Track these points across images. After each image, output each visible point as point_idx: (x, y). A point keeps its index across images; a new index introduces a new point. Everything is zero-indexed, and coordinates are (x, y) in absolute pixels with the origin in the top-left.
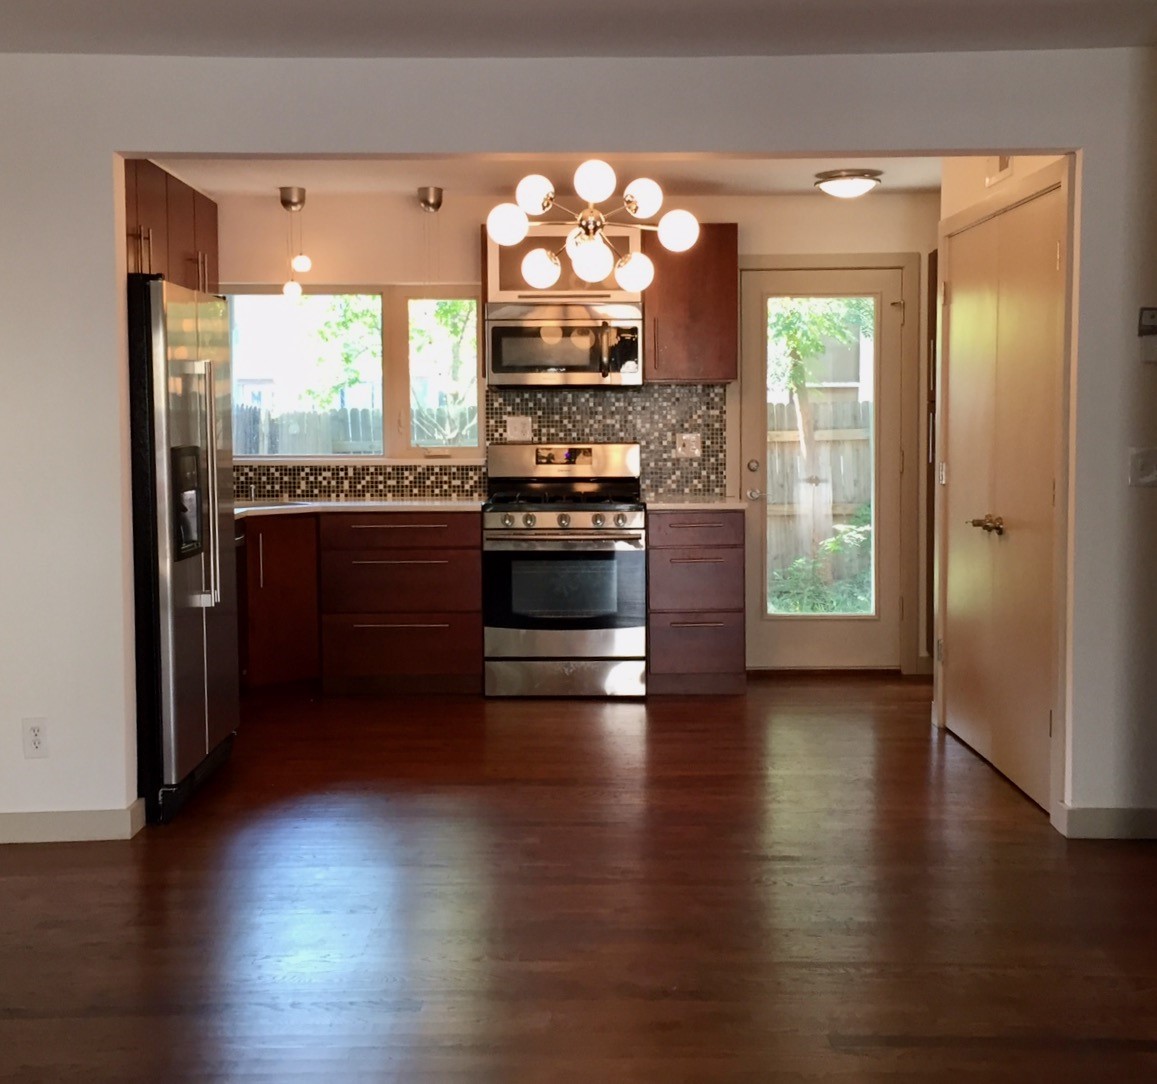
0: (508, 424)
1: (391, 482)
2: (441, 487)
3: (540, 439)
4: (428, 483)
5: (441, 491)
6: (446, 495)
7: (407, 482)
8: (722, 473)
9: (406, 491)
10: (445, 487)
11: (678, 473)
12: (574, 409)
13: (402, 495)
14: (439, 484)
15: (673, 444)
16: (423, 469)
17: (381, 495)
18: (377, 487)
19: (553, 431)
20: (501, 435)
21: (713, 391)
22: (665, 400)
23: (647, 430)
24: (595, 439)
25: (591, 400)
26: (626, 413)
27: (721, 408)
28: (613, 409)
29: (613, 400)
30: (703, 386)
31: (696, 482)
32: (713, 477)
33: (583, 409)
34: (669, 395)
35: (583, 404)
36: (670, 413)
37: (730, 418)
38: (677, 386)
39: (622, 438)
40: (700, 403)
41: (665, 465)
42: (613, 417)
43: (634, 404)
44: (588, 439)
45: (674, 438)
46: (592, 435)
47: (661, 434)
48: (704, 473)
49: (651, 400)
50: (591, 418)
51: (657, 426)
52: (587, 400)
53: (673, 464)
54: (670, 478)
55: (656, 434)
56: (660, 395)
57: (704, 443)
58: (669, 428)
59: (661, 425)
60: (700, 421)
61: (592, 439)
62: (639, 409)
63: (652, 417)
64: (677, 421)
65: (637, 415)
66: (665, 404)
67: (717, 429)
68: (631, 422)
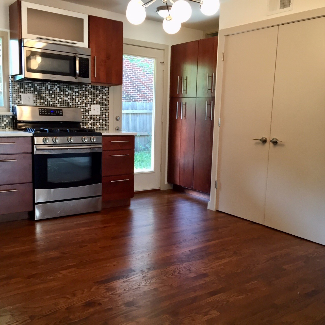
0: (22, 97)
3: (37, 104)
8: (107, 121)
11: (92, 121)
12: (51, 92)
15: (90, 109)
19: (42, 101)
20: (19, 102)
21: (104, 89)
22: (87, 91)
23: (80, 103)
24: (60, 106)
25: (58, 89)
26: (72, 95)
27: (107, 96)
28: (67, 93)
29: (67, 89)
30: (101, 87)
31: (98, 124)
32: (104, 123)
33: (54, 92)
34: (88, 89)
35: (55, 90)
36: (89, 96)
37: (110, 100)
38: (92, 86)
39: (71, 106)
40: (99, 94)
41: (87, 117)
42: (67, 97)
43: (75, 92)
44: (57, 105)
45: (90, 107)
46: (58, 104)
47: (85, 105)
48: (101, 121)
49: (82, 91)
50: (58, 96)
51: (84, 101)
52: (56, 89)
53: (90, 117)
54: (89, 122)
55: (84, 105)
56: (85, 89)
57: (101, 109)
58: (89, 102)
59: (85, 101)
60: (99, 100)
61: (58, 105)
62: (77, 94)
63: (82, 98)
64: (92, 100)
65: (77, 97)
66: (87, 93)
67: (105, 104)
68: (74, 99)
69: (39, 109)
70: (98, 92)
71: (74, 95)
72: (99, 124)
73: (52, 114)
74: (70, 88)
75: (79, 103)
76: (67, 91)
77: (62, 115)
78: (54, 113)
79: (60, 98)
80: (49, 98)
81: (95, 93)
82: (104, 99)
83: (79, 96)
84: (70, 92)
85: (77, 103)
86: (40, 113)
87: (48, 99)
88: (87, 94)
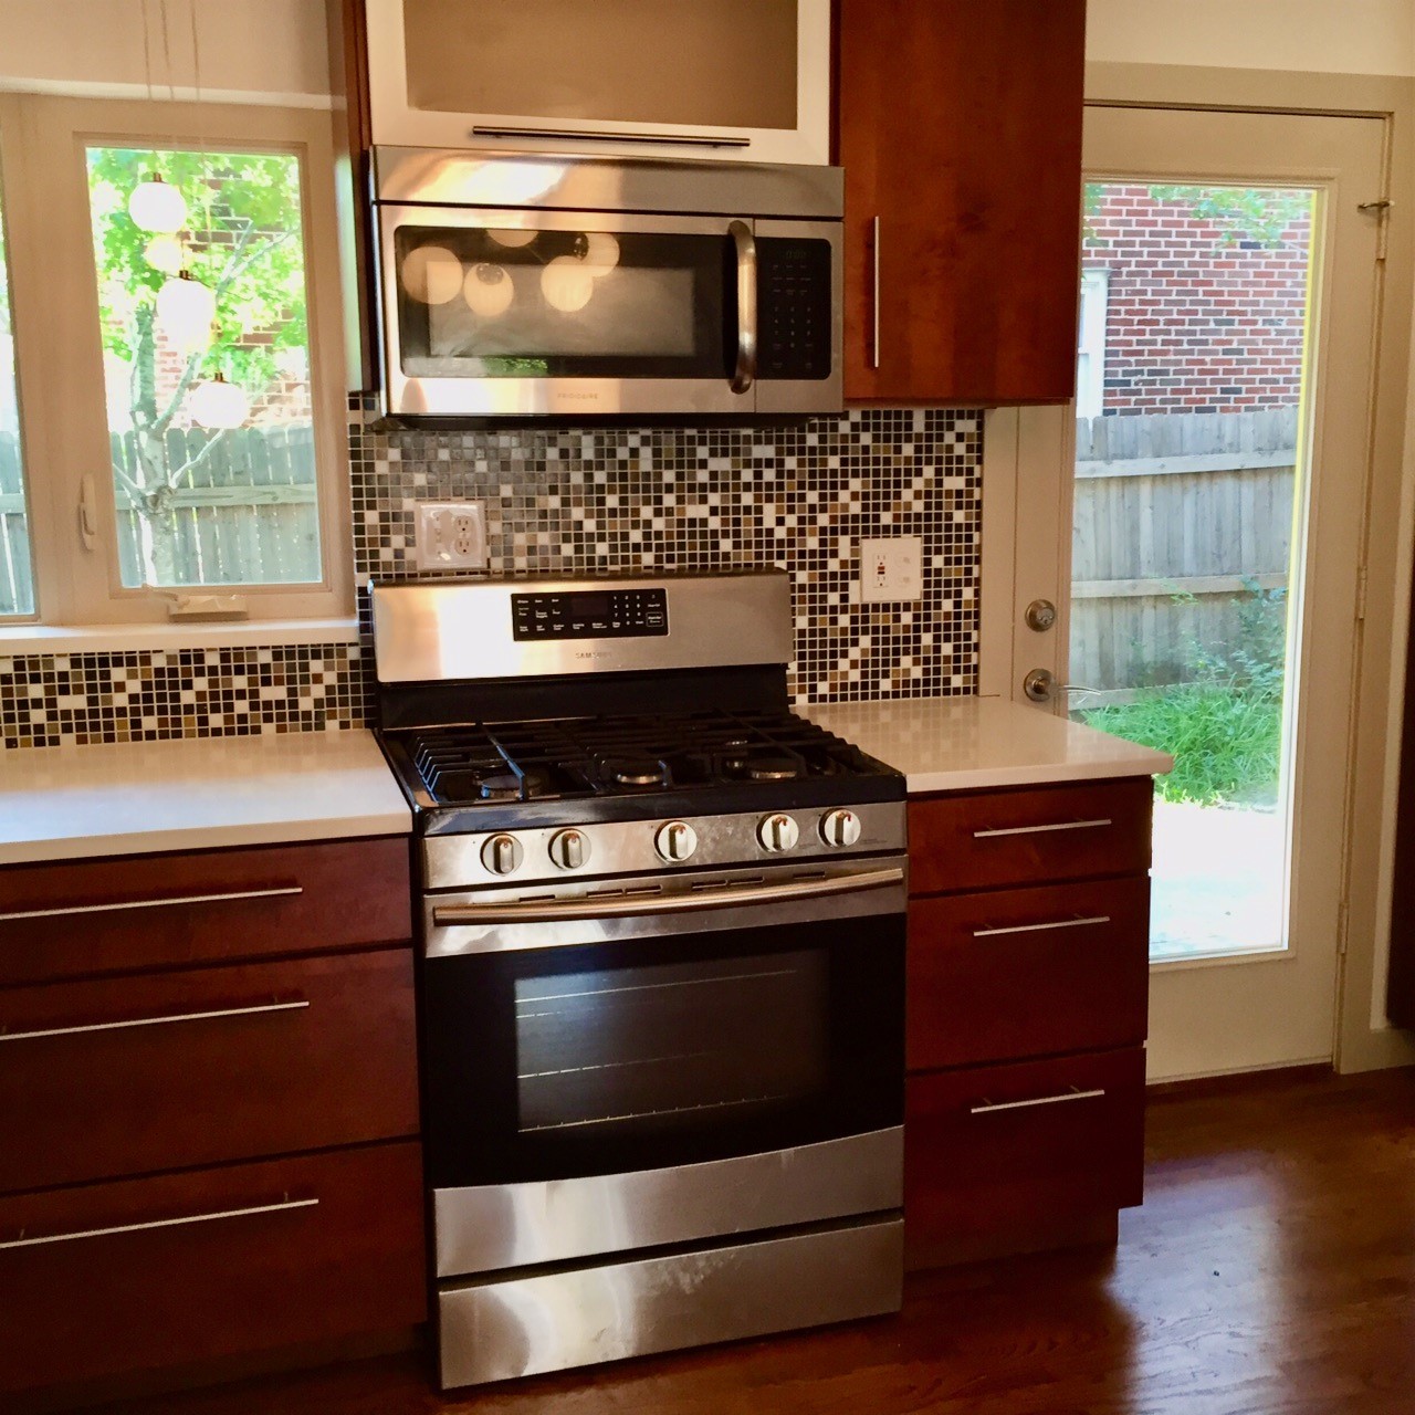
0: (418, 523)
1: (74, 702)
2: (229, 707)
3: (509, 563)
4: (187, 697)
5: (228, 720)
6: (243, 731)
7: (120, 700)
8: (968, 637)
9: (122, 726)
10: (241, 707)
11: (865, 641)
12: (600, 477)
13: (109, 738)
14: (221, 699)
15: (853, 570)
16: (170, 659)
17: (40, 742)
18: (25, 717)
19: (544, 539)
20: (398, 554)
21: (951, 427)
22: (834, 451)
23: (790, 531)
24: (658, 559)
25: (646, 453)
26: (736, 487)
27: (970, 471)
28: (702, 476)
29: (702, 452)
30: (928, 415)
31: (906, 661)
32: (947, 649)
33: (624, 478)
34: (844, 437)
35: (623, 464)
36: (845, 486)
37: (993, 496)
38: (865, 415)
39: (726, 556)
40: (918, 461)
41: (834, 621)
42: (704, 500)
43: (758, 462)
44: (637, 560)
45: (855, 553)
46: (648, 548)
47: (823, 543)
48: (927, 639)
49: (802, 451)
50: (647, 502)
51: (813, 521)
52: (634, 452)
53: (854, 620)
54: (845, 654)
55: (812, 543)
56: (822, 439)
57: (927, 562)
58: (844, 524)
59: (823, 520)
60: (918, 507)
61: (648, 559)
62: (769, 475)
63: (802, 498)
64: (865, 507)
65: (764, 492)
66: (834, 462)
67: (959, 527)
68: (747, 510)
69: (515, 597)
70: (908, 449)
71: (747, 487)
72: (916, 662)
73: (596, 626)
74: (725, 440)
75: (780, 533)
76: (703, 464)
77: (661, 630)
78: (607, 620)
79: (658, 513)
80: (589, 515)
81: (887, 461)
82: (949, 493)
83: (780, 486)
84: (722, 464)
85: (770, 532)
86: (517, 621)
87: (579, 524)
88: (834, 473)
